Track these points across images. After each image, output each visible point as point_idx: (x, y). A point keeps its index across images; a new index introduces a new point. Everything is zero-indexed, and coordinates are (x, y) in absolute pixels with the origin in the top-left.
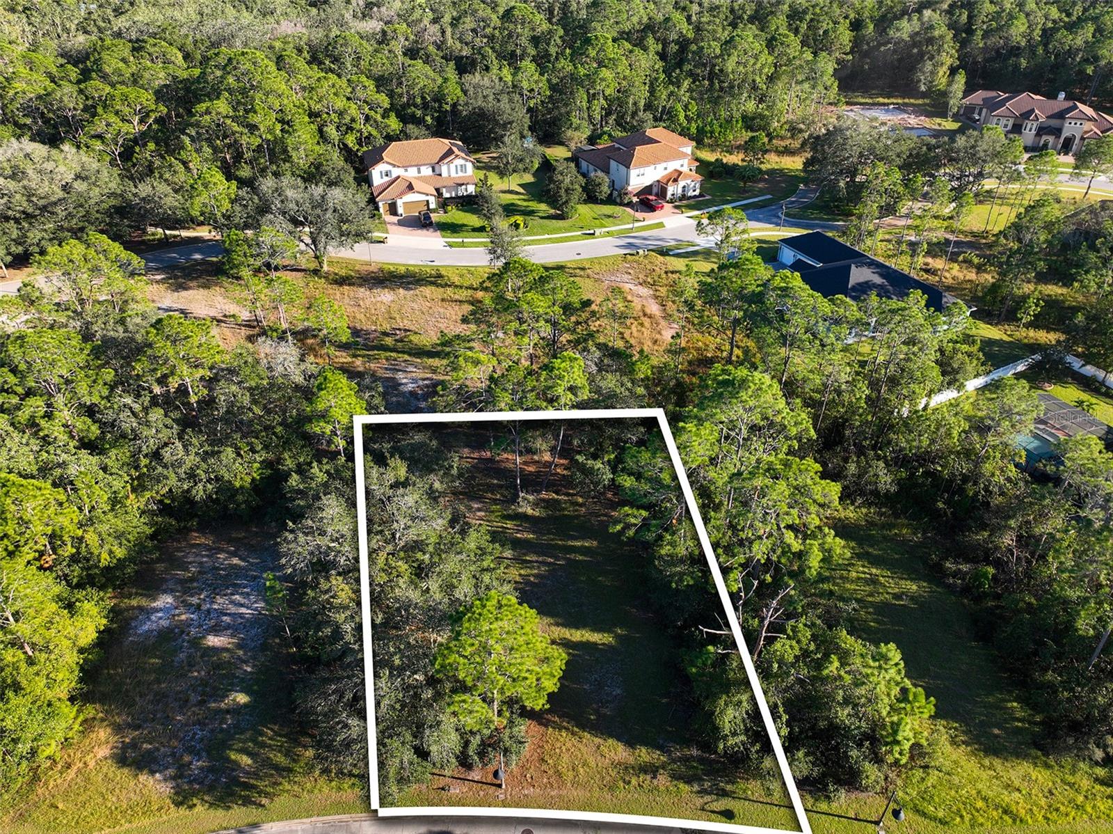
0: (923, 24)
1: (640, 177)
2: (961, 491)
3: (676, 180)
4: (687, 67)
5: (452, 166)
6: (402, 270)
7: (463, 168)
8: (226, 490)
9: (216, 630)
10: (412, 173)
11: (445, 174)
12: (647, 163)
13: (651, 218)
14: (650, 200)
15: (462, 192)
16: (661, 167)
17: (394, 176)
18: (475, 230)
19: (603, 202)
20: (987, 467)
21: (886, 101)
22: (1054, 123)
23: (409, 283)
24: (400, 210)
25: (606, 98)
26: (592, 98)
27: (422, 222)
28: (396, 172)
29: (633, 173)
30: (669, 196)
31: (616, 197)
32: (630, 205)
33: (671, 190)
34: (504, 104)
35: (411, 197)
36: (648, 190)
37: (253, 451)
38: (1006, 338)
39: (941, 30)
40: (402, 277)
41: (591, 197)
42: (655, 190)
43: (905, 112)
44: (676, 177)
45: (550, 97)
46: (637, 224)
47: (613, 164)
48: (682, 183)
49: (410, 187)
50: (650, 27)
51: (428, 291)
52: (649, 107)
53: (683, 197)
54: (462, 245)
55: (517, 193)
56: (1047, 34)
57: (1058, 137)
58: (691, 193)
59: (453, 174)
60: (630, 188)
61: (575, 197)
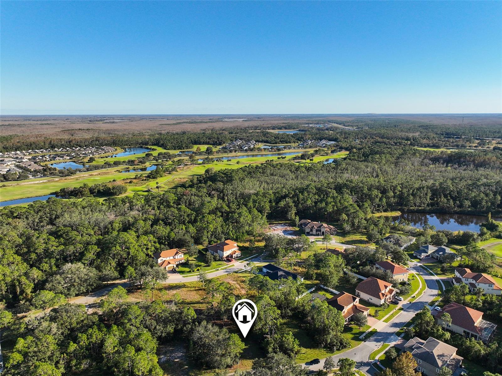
0: (286, 202)
1: (226, 254)
2: (303, 313)
3: (235, 253)
4: (230, 220)
5: (178, 256)
6: (175, 285)
7: (181, 256)
8: (169, 334)
9: (176, 359)
10: (168, 259)
11: (176, 258)
12: (227, 250)
13: (231, 264)
14: (229, 259)
15: (181, 262)
16: (231, 250)
17: (164, 260)
18: (188, 272)
19: (217, 261)
20: (306, 308)
21: (281, 222)
22: (319, 229)
23: (178, 288)
24: (167, 269)
25: (211, 232)
26: (208, 232)
27: (173, 271)
28: (164, 259)
29: (224, 253)
30: (233, 257)
31: (221, 259)
32: (224, 261)
33: (234, 255)
34: (186, 237)
35: (170, 265)
36: (228, 256)
37: (173, 325)
38: (311, 283)
39: (292, 204)
40: (175, 286)
41: (215, 260)
42: (230, 256)
43: (286, 225)
44: (235, 252)
45: (197, 233)
46: (228, 266)
47: (219, 251)
48: (236, 254)
49: (169, 263)
50: (217, 208)
51: (184, 289)
52: (222, 232)
53: (237, 257)
54: (187, 276)
55: (194, 260)
56: (316, 203)
57: (321, 232)
58: (239, 256)
59: (179, 258)
60: (224, 256)
61: (212, 260)
